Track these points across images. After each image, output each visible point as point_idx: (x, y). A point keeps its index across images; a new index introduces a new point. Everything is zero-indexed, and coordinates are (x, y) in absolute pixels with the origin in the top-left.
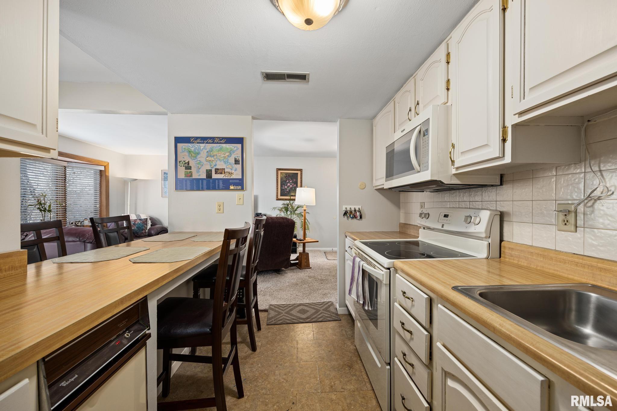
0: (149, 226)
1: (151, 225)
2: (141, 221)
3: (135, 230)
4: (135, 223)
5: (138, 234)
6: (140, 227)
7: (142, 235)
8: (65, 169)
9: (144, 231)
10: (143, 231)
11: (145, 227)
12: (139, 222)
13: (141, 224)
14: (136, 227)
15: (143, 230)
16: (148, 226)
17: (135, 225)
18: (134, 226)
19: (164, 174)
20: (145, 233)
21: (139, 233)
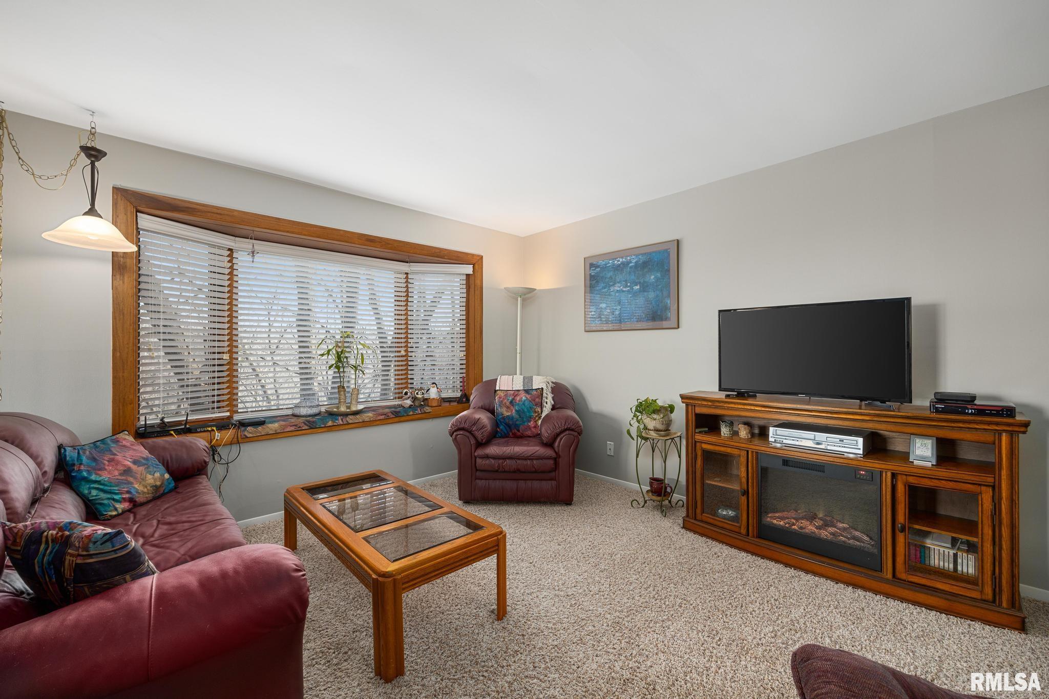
0: (547, 410)
1: (553, 408)
2: (527, 396)
3: (513, 418)
4: (513, 399)
5: (519, 431)
6: (524, 412)
7: (529, 433)
8: (407, 278)
9: (532, 424)
10: (530, 421)
11: (535, 412)
12: (524, 398)
13: (527, 403)
14: (516, 410)
15: (530, 418)
16: (544, 409)
17: (513, 405)
18: (512, 408)
19: (590, 268)
20: (535, 427)
21: (521, 426)
